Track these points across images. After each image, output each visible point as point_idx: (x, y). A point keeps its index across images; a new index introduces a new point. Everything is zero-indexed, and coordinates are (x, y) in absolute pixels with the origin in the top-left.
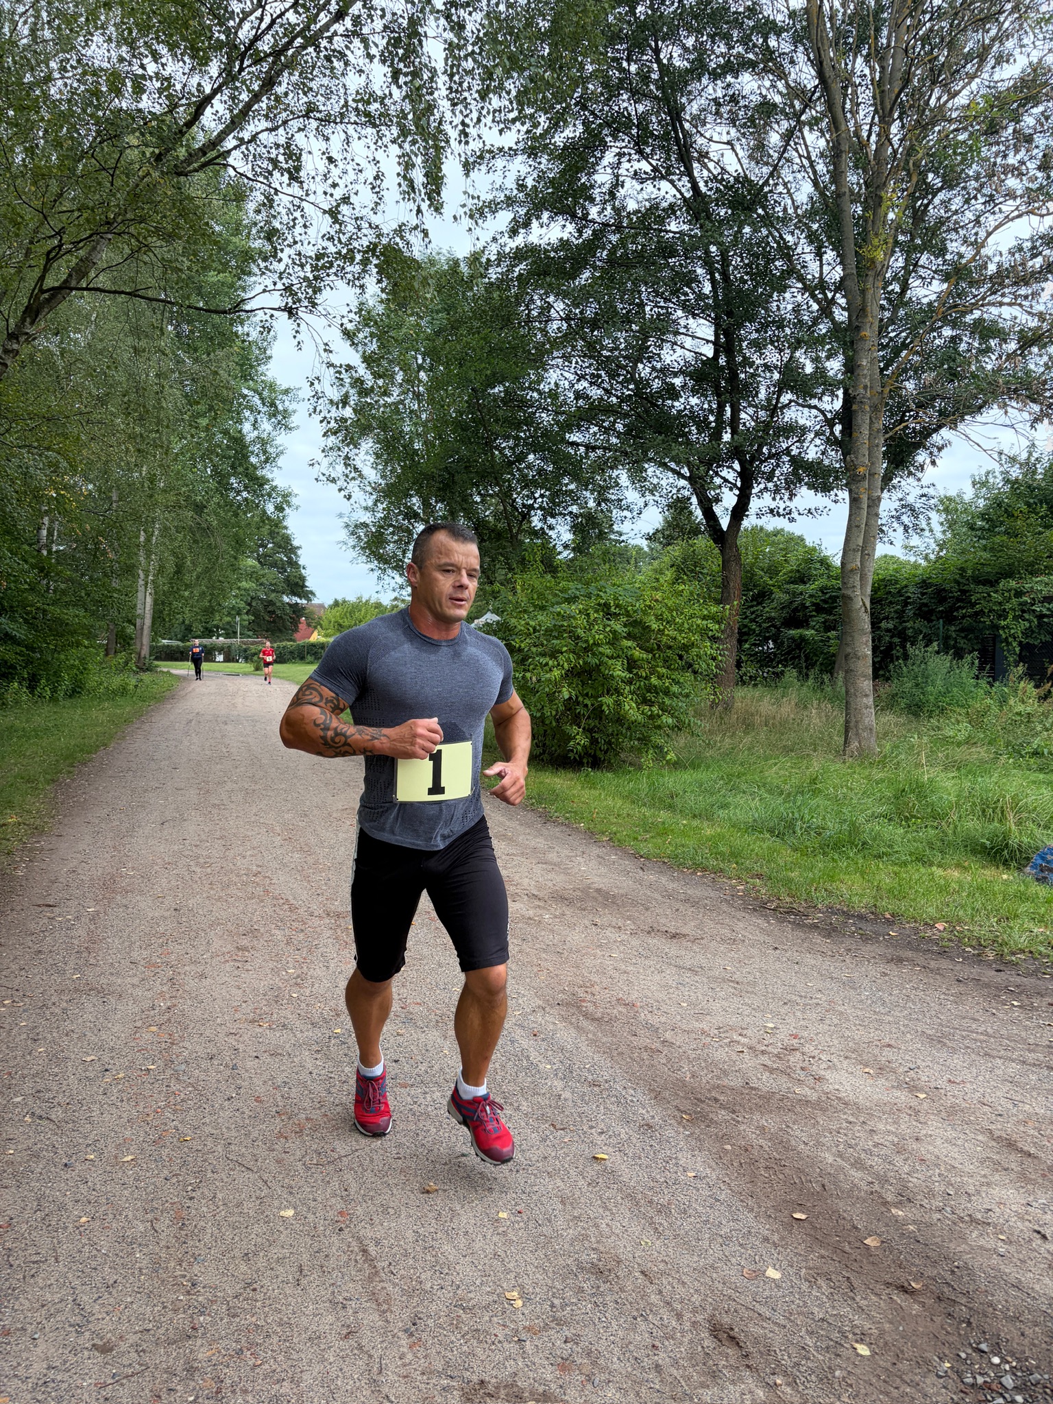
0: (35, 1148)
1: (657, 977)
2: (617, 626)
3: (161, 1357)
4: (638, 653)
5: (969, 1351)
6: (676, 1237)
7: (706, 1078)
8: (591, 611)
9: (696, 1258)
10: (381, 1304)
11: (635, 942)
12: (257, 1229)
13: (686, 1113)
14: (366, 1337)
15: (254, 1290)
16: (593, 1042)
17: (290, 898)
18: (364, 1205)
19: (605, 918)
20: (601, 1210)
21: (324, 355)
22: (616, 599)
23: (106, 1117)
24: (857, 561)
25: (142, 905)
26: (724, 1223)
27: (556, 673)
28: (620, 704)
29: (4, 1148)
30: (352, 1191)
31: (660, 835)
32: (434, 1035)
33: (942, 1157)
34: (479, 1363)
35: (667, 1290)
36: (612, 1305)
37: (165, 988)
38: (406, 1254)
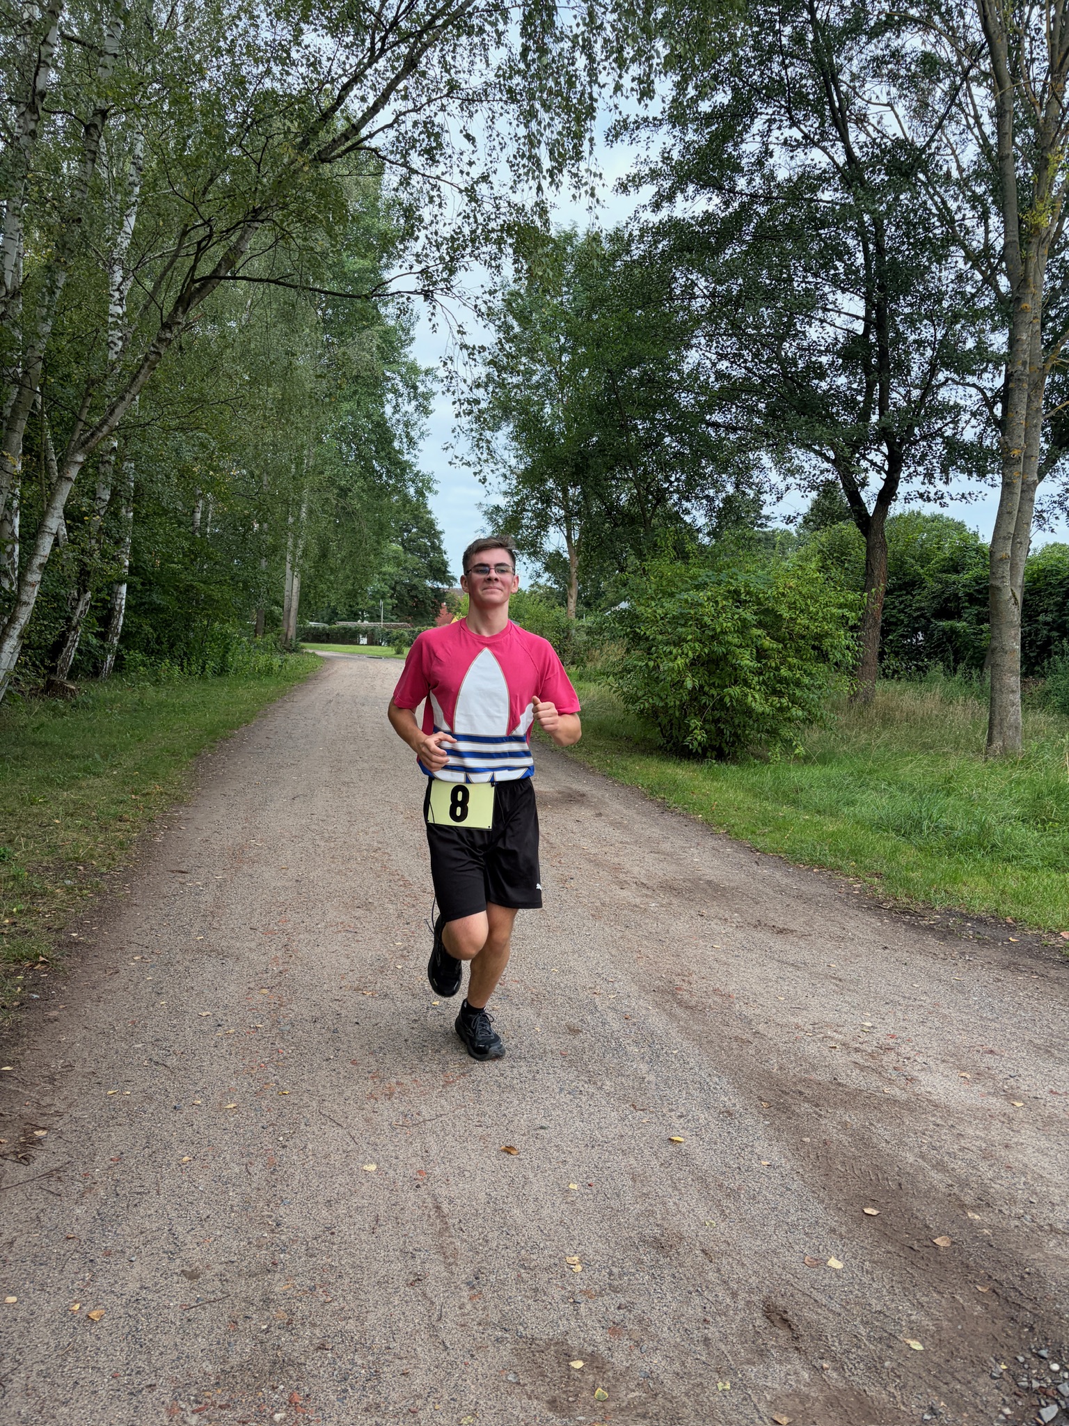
0: (150, 1091)
1: (758, 970)
2: (748, 615)
3: (241, 1287)
4: (767, 643)
5: (1029, 1356)
6: (741, 1220)
7: (794, 1070)
8: (719, 599)
9: (758, 1242)
10: (448, 1258)
11: (740, 935)
12: (341, 1179)
13: (768, 1103)
14: (432, 1287)
15: (333, 1234)
16: (684, 1030)
17: (406, 875)
18: (442, 1166)
19: (714, 909)
20: (670, 1190)
21: (459, 336)
22: (747, 586)
23: (215, 1067)
24: (1009, 548)
25: (266, 875)
26: (792, 1211)
27: (680, 661)
28: (746, 695)
29: (123, 1089)
30: (433, 1153)
31: (779, 829)
32: (528, 1013)
33: (1030, 1165)
34: (534, 1319)
35: (725, 1269)
36: (669, 1279)
37: (279, 954)
38: (477, 1214)
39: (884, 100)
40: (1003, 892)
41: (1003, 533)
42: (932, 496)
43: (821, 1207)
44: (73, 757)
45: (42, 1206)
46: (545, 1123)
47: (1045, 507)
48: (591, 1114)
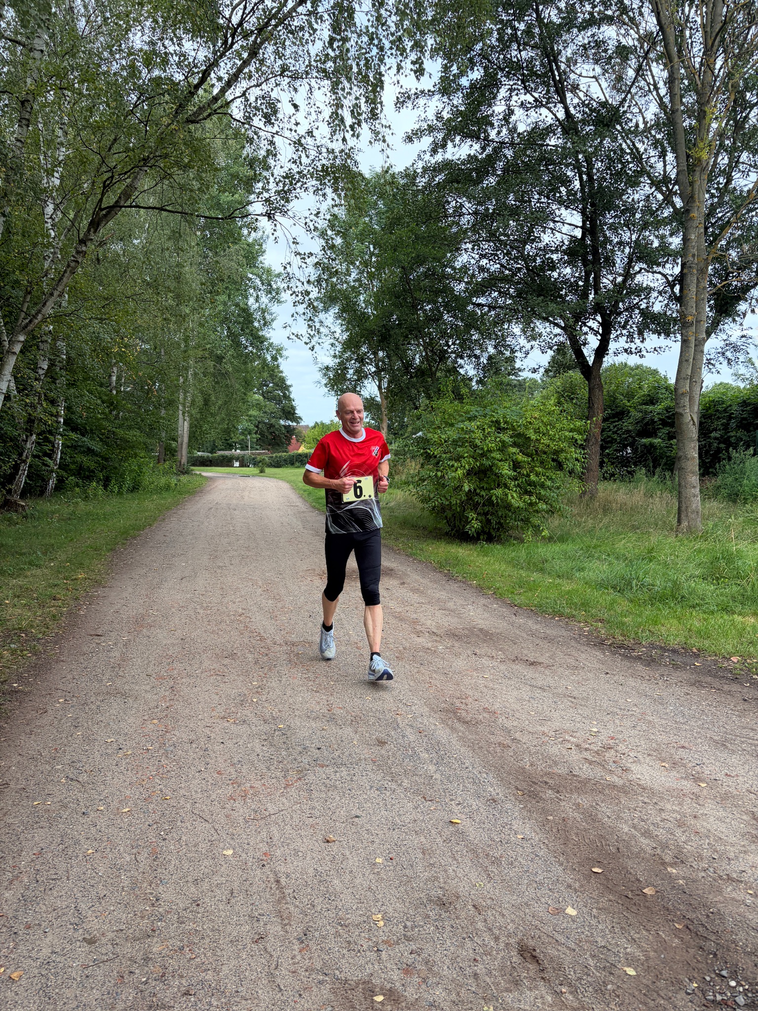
0: (65, 801)
1: (515, 693)
2: (506, 437)
3: (127, 949)
4: (520, 457)
5: (713, 976)
6: (503, 881)
7: (541, 766)
8: (486, 427)
9: (515, 897)
10: (284, 919)
11: (503, 667)
12: (206, 862)
13: (522, 791)
14: (271, 943)
16: (461, 738)
17: (262, 632)
18: (282, 849)
19: (484, 649)
20: (450, 860)
21: (293, 246)
22: (504, 417)
23: (116, 781)
24: (688, 386)
25: (160, 636)
26: (540, 872)
27: (460, 472)
28: (506, 495)
29: (45, 800)
30: (275, 839)
31: (531, 590)
32: (348, 731)
33: (712, 831)
34: (347, 965)
35: (490, 919)
36: (448, 928)
37: (167, 694)
38: (307, 885)
39: (591, 74)
40: (690, 630)
41: (683, 375)
42: (633, 350)
43: (561, 868)
44: (22, 554)
46: (359, 813)
47: (712, 357)
48: (393, 805)
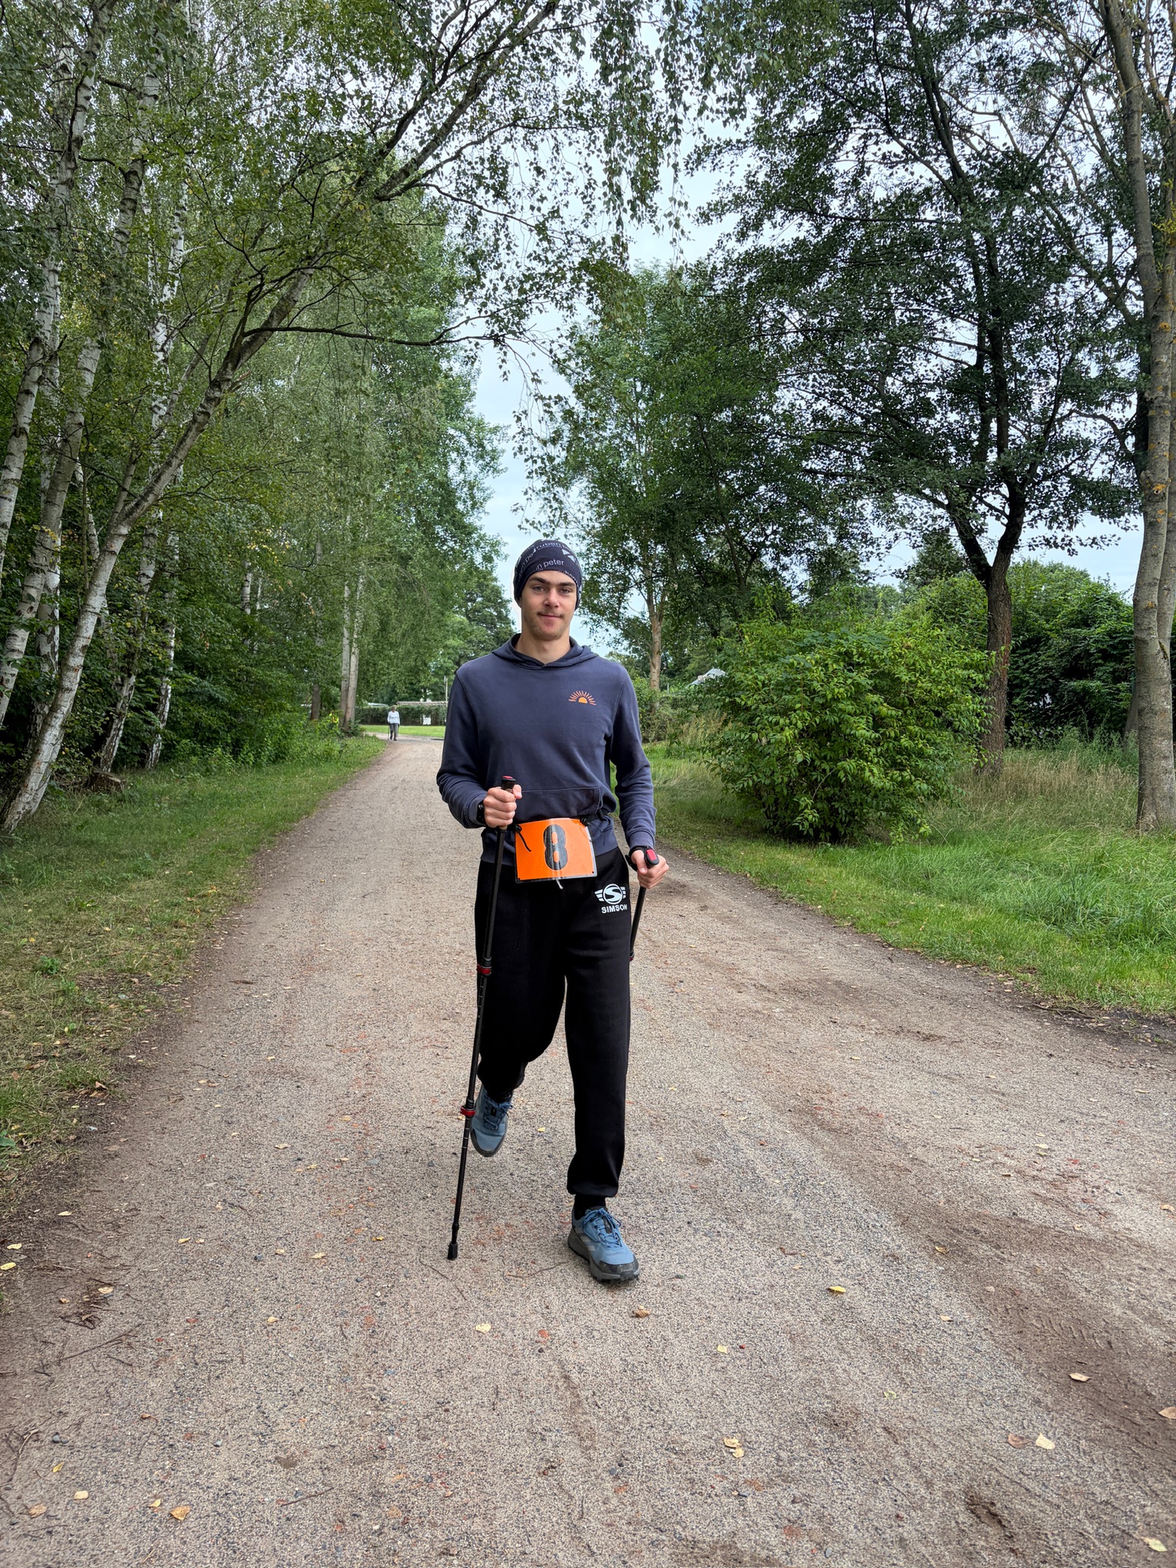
0: (225, 1238)
1: (906, 1085)
2: (862, 678)
3: (344, 1477)
4: (885, 710)
6: (926, 1390)
7: (964, 1204)
8: (829, 661)
9: (950, 1418)
10: (585, 1440)
11: (880, 1043)
12: (450, 1343)
13: (939, 1245)
14: (568, 1475)
15: (447, 1410)
16: (829, 1156)
18: (567, 1325)
19: (847, 1015)
20: (837, 1352)
21: (532, 385)
22: (859, 646)
23: (298, 1209)
24: (1155, 595)
25: (340, 984)
26: (985, 1378)
27: (788, 733)
28: (863, 769)
29: (196, 1236)
30: (554, 1309)
31: (912, 920)
32: (648, 1139)
34: (693, 1517)
35: (915, 1452)
36: (848, 1464)
37: (361, 1074)
38: (613, 1385)
41: (1148, 579)
42: (1059, 541)
43: (1019, 1373)
44: (122, 857)
45: (111, 1379)
46: (680, 1271)
48: (734, 1259)
